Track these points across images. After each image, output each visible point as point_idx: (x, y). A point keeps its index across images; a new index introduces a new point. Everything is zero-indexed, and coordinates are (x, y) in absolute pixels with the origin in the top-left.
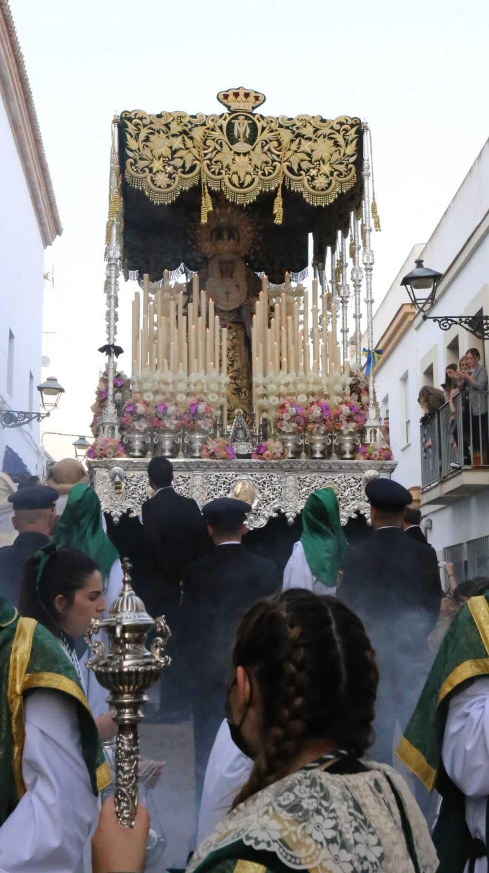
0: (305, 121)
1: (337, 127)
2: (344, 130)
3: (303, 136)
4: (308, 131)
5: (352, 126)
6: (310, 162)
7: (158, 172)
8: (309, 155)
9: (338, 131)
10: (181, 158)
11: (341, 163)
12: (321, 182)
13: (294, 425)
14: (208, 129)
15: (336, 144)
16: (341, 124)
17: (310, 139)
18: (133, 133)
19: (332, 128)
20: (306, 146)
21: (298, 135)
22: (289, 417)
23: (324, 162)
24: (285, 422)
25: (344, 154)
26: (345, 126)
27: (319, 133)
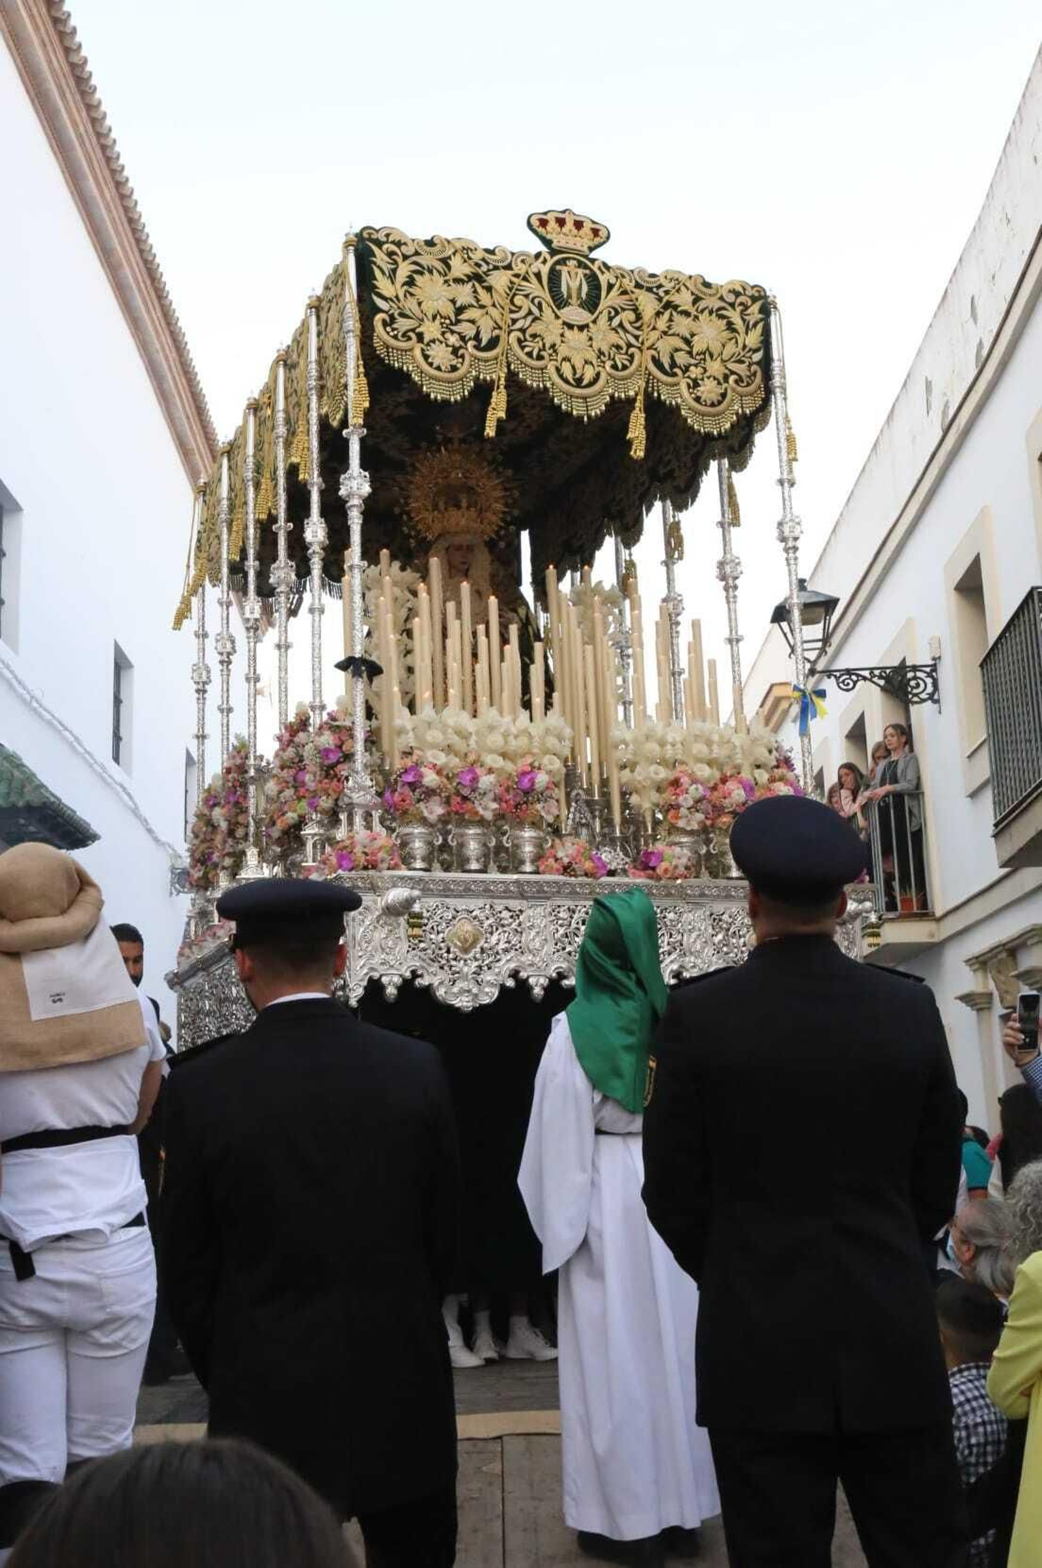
0: (679, 283)
1: (731, 298)
2: (741, 304)
3: (676, 307)
4: (684, 299)
5: (754, 299)
6: (690, 353)
7: (433, 341)
8: (688, 342)
9: (732, 305)
10: (473, 322)
11: (741, 362)
12: (709, 390)
13: (700, 816)
14: (517, 276)
15: (730, 326)
16: (737, 294)
17: (686, 314)
18: (387, 268)
19: (721, 298)
20: (683, 325)
21: (668, 305)
22: (691, 803)
23: (711, 356)
24: (683, 811)
25: (744, 347)
26: (741, 299)
27: (702, 304)
